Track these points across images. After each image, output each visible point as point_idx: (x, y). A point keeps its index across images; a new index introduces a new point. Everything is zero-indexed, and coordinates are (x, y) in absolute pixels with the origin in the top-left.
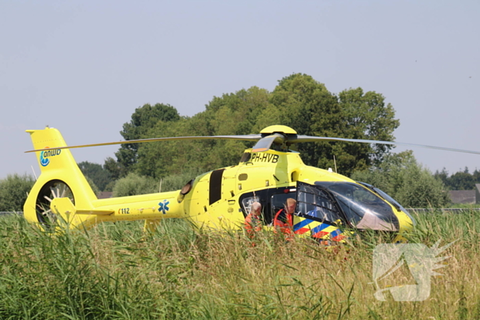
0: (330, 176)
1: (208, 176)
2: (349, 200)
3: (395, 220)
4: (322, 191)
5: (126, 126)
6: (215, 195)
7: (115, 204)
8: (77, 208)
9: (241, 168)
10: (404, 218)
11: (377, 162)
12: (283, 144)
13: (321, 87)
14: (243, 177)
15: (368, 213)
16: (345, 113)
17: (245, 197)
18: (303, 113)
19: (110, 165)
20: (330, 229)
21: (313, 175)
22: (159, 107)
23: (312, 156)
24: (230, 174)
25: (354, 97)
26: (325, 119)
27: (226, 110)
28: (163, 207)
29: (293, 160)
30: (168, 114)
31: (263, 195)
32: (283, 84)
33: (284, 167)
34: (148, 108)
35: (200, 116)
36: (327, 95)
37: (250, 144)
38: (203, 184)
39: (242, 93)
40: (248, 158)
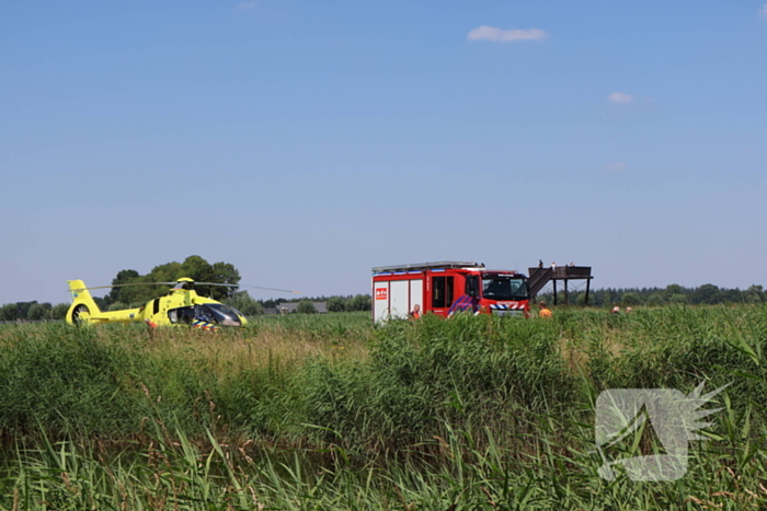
0: (209, 301)
1: (152, 302)
2: (218, 312)
3: (238, 320)
4: (205, 307)
5: (114, 280)
6: (156, 310)
7: (110, 315)
8: (92, 316)
9: (168, 297)
10: (243, 320)
11: (231, 296)
12: (187, 287)
13: (205, 262)
14: (169, 302)
15: (227, 317)
16: (216, 273)
17: (170, 311)
18: (197, 273)
19: (106, 298)
20: (210, 325)
21: (201, 301)
22: (130, 271)
23: (201, 292)
24: (163, 301)
25: (220, 266)
26: (207, 276)
27: (161, 272)
28: (132, 316)
29: (192, 293)
30: (134, 274)
31: (179, 311)
32: (188, 260)
33: (188, 297)
34: (124, 272)
35: (148, 275)
36: (208, 265)
37: (172, 286)
38: (150, 305)
39: (169, 264)
40: (171, 293)
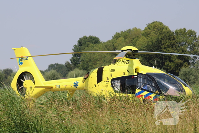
0: (153, 70)
4: (149, 77)
6: (100, 79)
9: (112, 66)
10: (188, 90)
12: (132, 55)
13: (166, 28)
14: (113, 70)
15: (171, 87)
16: (177, 40)
17: (113, 80)
18: (158, 40)
19: (67, 65)
21: (145, 70)
22: (91, 37)
24: (107, 69)
25: (182, 32)
26: (168, 43)
27: (122, 38)
28: (76, 85)
30: (95, 40)
31: (122, 79)
32: (149, 27)
33: (132, 66)
34: (85, 38)
35: (109, 41)
36: (169, 31)
38: (94, 74)
40: (115, 62)
